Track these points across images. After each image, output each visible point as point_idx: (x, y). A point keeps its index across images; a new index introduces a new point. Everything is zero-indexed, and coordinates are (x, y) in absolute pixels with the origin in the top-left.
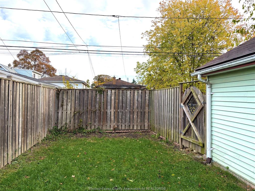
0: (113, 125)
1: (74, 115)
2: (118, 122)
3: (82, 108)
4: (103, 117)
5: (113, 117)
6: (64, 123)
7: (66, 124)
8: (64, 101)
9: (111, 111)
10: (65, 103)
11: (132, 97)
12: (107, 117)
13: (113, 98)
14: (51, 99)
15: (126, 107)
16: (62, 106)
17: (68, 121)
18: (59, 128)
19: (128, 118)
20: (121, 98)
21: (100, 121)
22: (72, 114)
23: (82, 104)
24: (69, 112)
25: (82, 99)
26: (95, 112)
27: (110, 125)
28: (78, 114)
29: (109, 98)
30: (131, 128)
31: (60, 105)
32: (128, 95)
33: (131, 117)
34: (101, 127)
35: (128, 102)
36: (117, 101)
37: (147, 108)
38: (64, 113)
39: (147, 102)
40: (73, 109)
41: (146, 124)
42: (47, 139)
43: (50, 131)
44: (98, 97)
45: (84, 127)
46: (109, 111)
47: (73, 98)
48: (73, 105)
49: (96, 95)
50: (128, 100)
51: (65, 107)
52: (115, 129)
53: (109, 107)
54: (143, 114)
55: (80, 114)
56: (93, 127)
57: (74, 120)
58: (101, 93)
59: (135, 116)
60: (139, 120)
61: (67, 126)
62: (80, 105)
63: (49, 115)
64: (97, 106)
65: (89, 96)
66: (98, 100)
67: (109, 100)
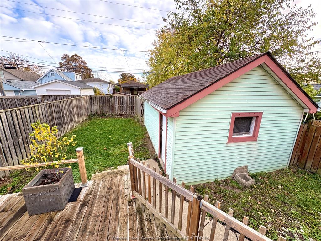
0: (119, 112)
1: (100, 108)
2: (121, 111)
3: (103, 104)
4: (113, 109)
5: (118, 109)
6: (95, 111)
7: (96, 112)
8: (94, 101)
9: (117, 106)
10: (95, 102)
11: (127, 99)
12: (115, 109)
13: (118, 100)
14: (88, 101)
15: (124, 104)
16: (94, 104)
17: (97, 111)
18: (93, 114)
19: (125, 109)
20: (121, 100)
21: (112, 110)
22: (99, 107)
23: (103, 103)
24: (97, 107)
25: (103, 101)
26: (110, 106)
27: (117, 112)
28: (101, 107)
29: (116, 100)
30: (127, 113)
31: (92, 103)
32: (125, 99)
33: (127, 109)
34: (113, 113)
35: (125, 102)
36: (120, 101)
37: (134, 104)
38: (95, 107)
39: (134, 101)
40: (99, 105)
41: (134, 112)
42: (87, 119)
43: (89, 115)
44: (110, 99)
45: (105, 113)
46: (116, 106)
47: (99, 100)
48: (99, 103)
49: (109, 98)
50: (125, 101)
51: (95, 104)
52: (119, 114)
53: (116, 104)
54: (132, 107)
55: (103, 108)
56: (109, 113)
57: (100, 110)
58: (112, 98)
59: (129, 108)
60: (131, 110)
61: (97, 113)
62: (102, 103)
63: (87, 108)
64: (110, 104)
65: (106, 99)
66: (110, 101)
67: (116, 101)
